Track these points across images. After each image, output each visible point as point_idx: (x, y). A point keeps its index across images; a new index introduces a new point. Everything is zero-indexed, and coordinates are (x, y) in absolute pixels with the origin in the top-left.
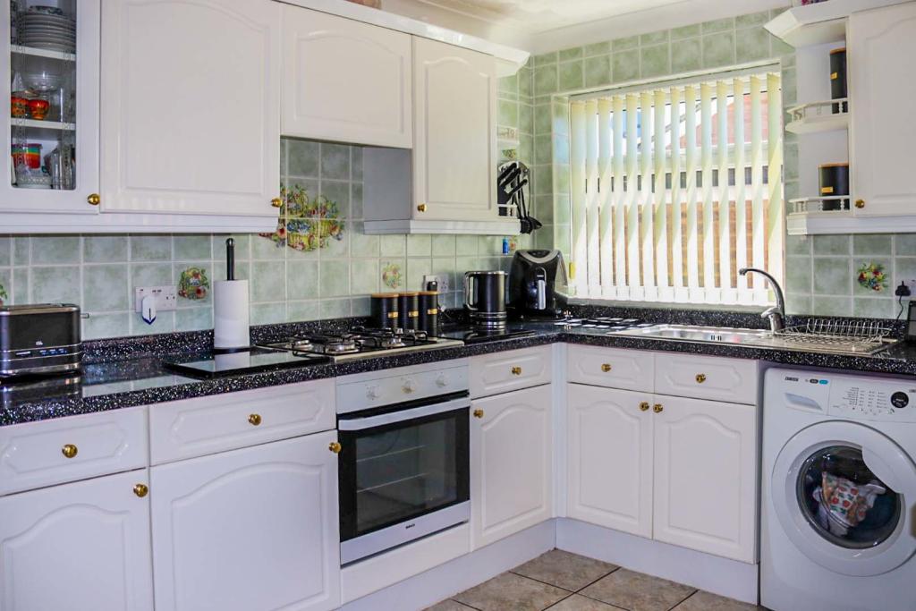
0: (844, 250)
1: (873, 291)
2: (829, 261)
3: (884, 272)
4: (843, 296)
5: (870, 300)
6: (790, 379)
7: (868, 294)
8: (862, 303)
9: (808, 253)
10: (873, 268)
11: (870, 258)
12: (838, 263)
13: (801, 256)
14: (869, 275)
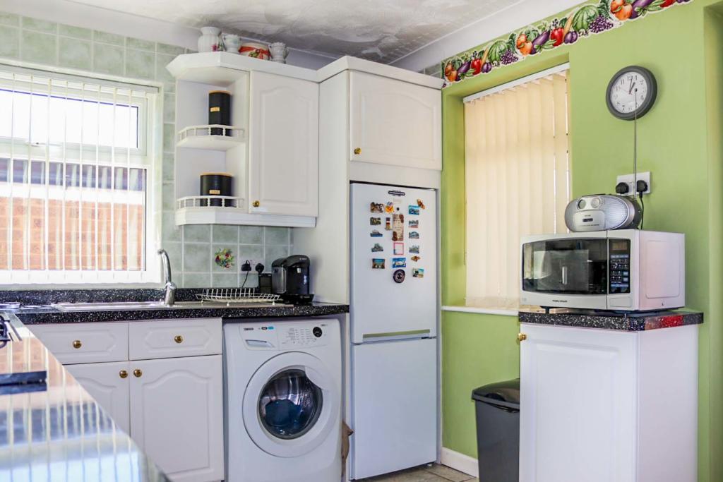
0: (206, 238)
1: (225, 268)
2: (195, 246)
3: (232, 255)
4: (205, 273)
5: (222, 275)
6: (247, 329)
7: (222, 271)
8: (217, 277)
9: (180, 240)
10: (225, 252)
11: (224, 245)
12: (201, 248)
13: (174, 242)
14: (223, 257)
